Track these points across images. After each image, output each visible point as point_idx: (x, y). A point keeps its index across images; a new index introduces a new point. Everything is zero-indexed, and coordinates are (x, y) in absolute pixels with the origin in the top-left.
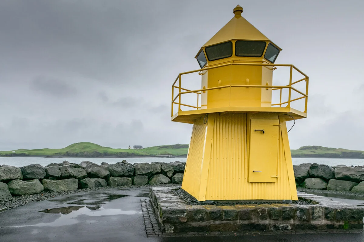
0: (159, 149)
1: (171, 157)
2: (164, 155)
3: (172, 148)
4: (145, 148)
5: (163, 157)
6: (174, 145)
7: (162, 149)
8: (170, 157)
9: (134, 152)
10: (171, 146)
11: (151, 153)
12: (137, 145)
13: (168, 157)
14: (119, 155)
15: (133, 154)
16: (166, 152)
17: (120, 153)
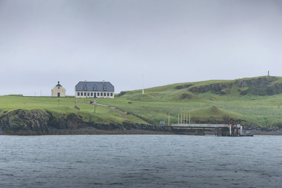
0: (184, 97)
1: (235, 133)
2: (205, 125)
3: (244, 93)
4: (123, 93)
5: (201, 132)
6: (249, 82)
7: (200, 95)
8: (233, 135)
9: (75, 111)
10: (238, 83)
11: (150, 116)
12: (88, 81)
13: (224, 132)
14: (12, 124)
15: (71, 117)
16: (214, 110)
17: (17, 112)
